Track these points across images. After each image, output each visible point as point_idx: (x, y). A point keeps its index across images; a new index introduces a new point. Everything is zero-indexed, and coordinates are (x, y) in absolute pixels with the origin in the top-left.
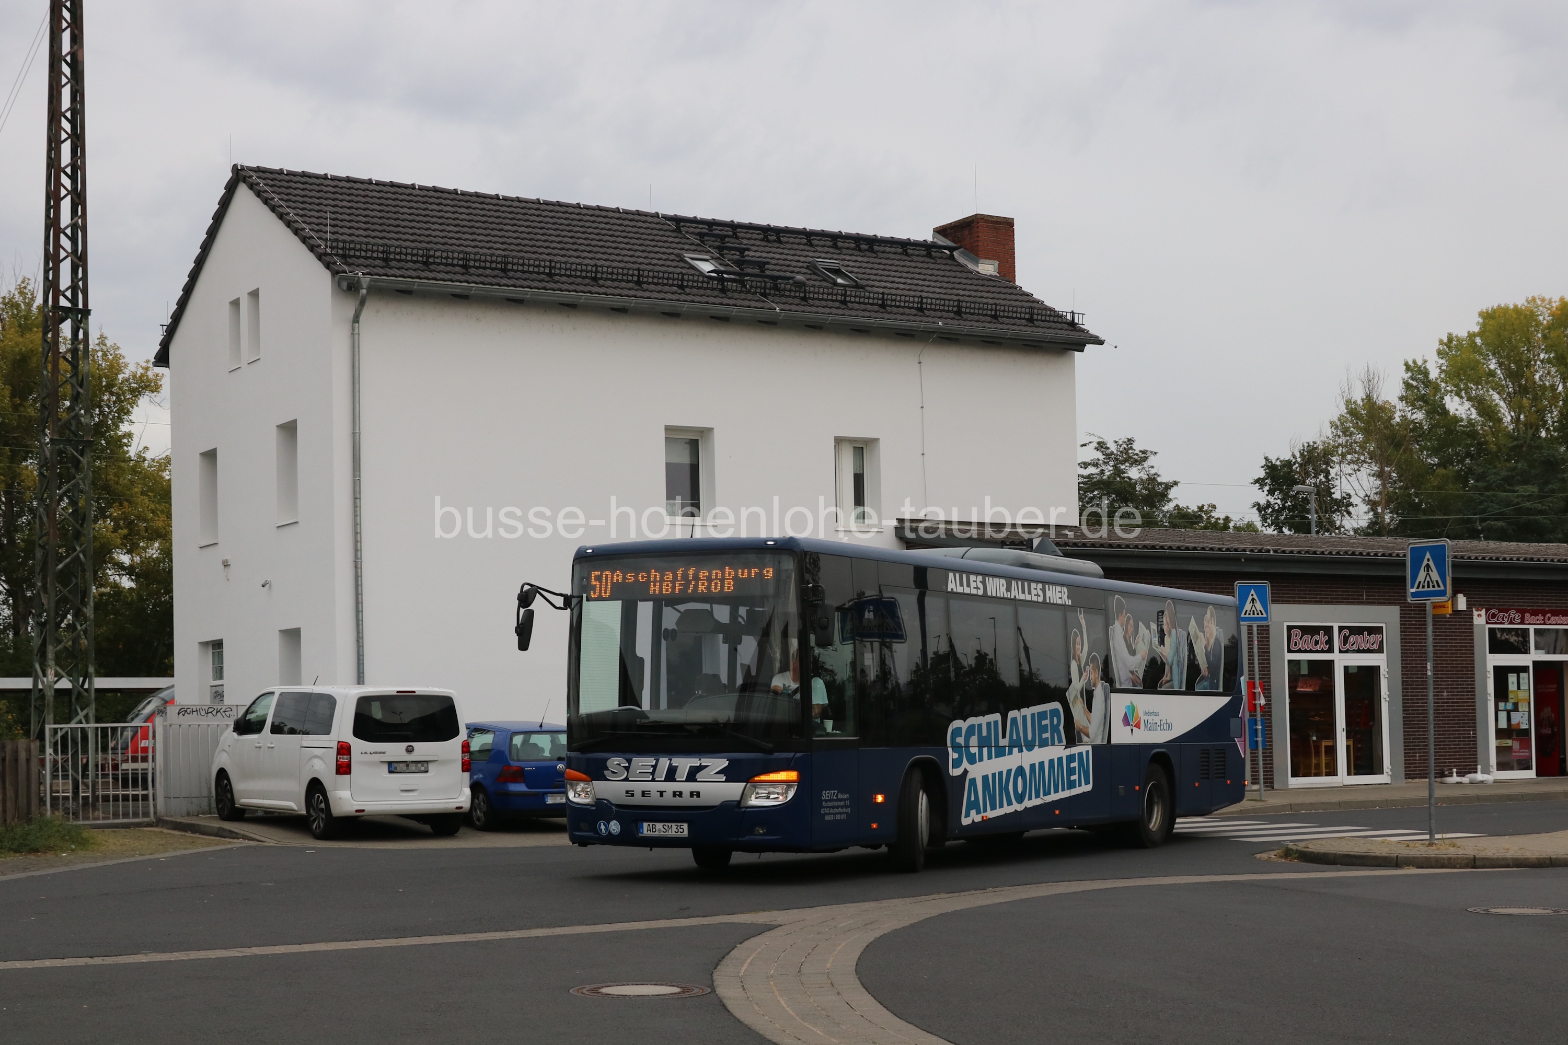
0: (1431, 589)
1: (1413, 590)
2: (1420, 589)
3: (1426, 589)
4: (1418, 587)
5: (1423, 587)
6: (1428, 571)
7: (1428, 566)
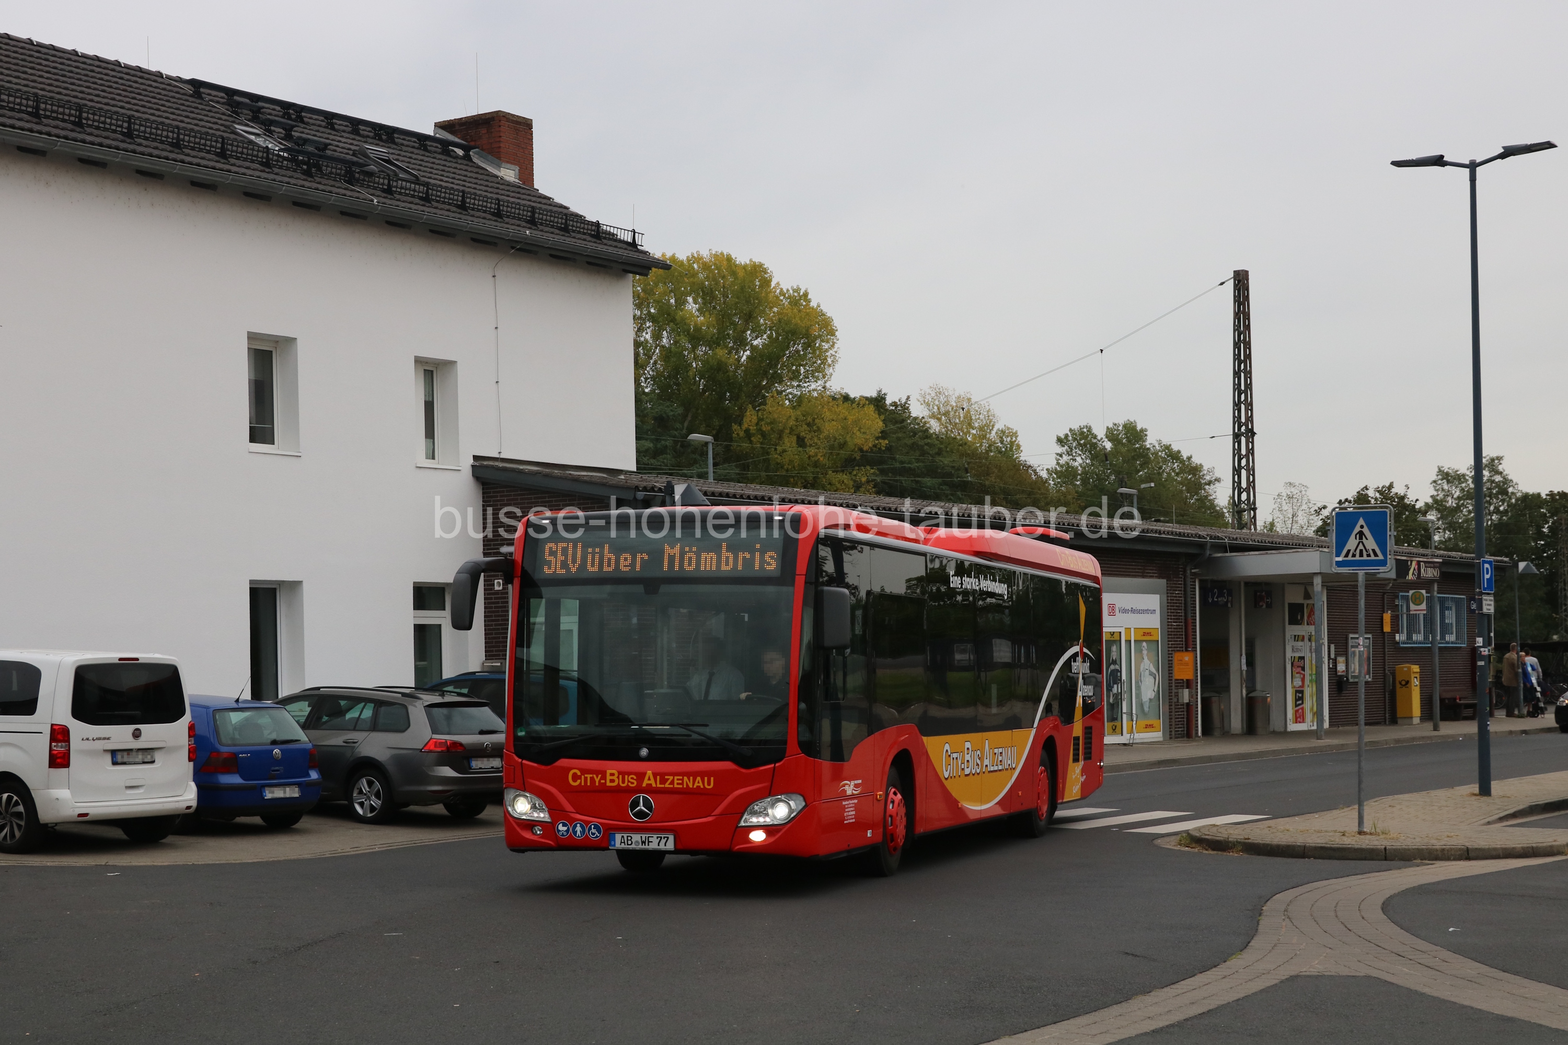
0: (1365, 558)
1: (1340, 559)
2: (1350, 558)
3: (1357, 558)
4: (1347, 556)
5: (1354, 556)
6: (1361, 538)
7: (1361, 534)
